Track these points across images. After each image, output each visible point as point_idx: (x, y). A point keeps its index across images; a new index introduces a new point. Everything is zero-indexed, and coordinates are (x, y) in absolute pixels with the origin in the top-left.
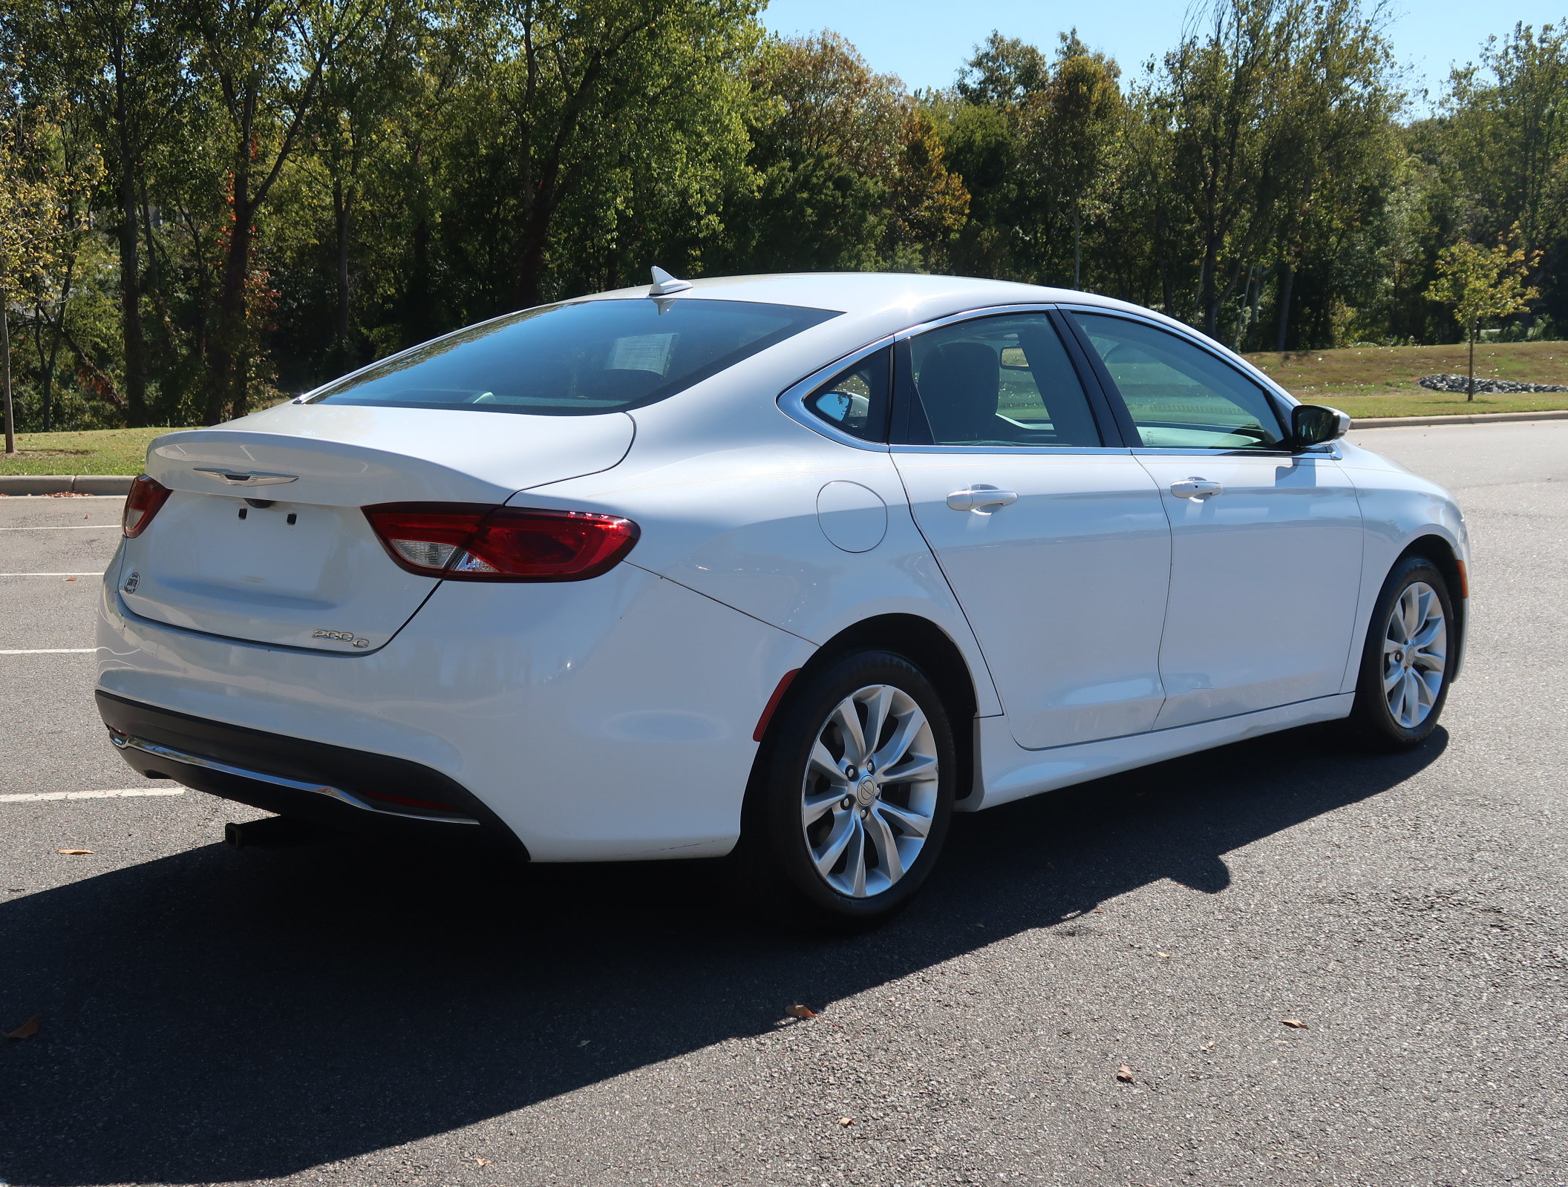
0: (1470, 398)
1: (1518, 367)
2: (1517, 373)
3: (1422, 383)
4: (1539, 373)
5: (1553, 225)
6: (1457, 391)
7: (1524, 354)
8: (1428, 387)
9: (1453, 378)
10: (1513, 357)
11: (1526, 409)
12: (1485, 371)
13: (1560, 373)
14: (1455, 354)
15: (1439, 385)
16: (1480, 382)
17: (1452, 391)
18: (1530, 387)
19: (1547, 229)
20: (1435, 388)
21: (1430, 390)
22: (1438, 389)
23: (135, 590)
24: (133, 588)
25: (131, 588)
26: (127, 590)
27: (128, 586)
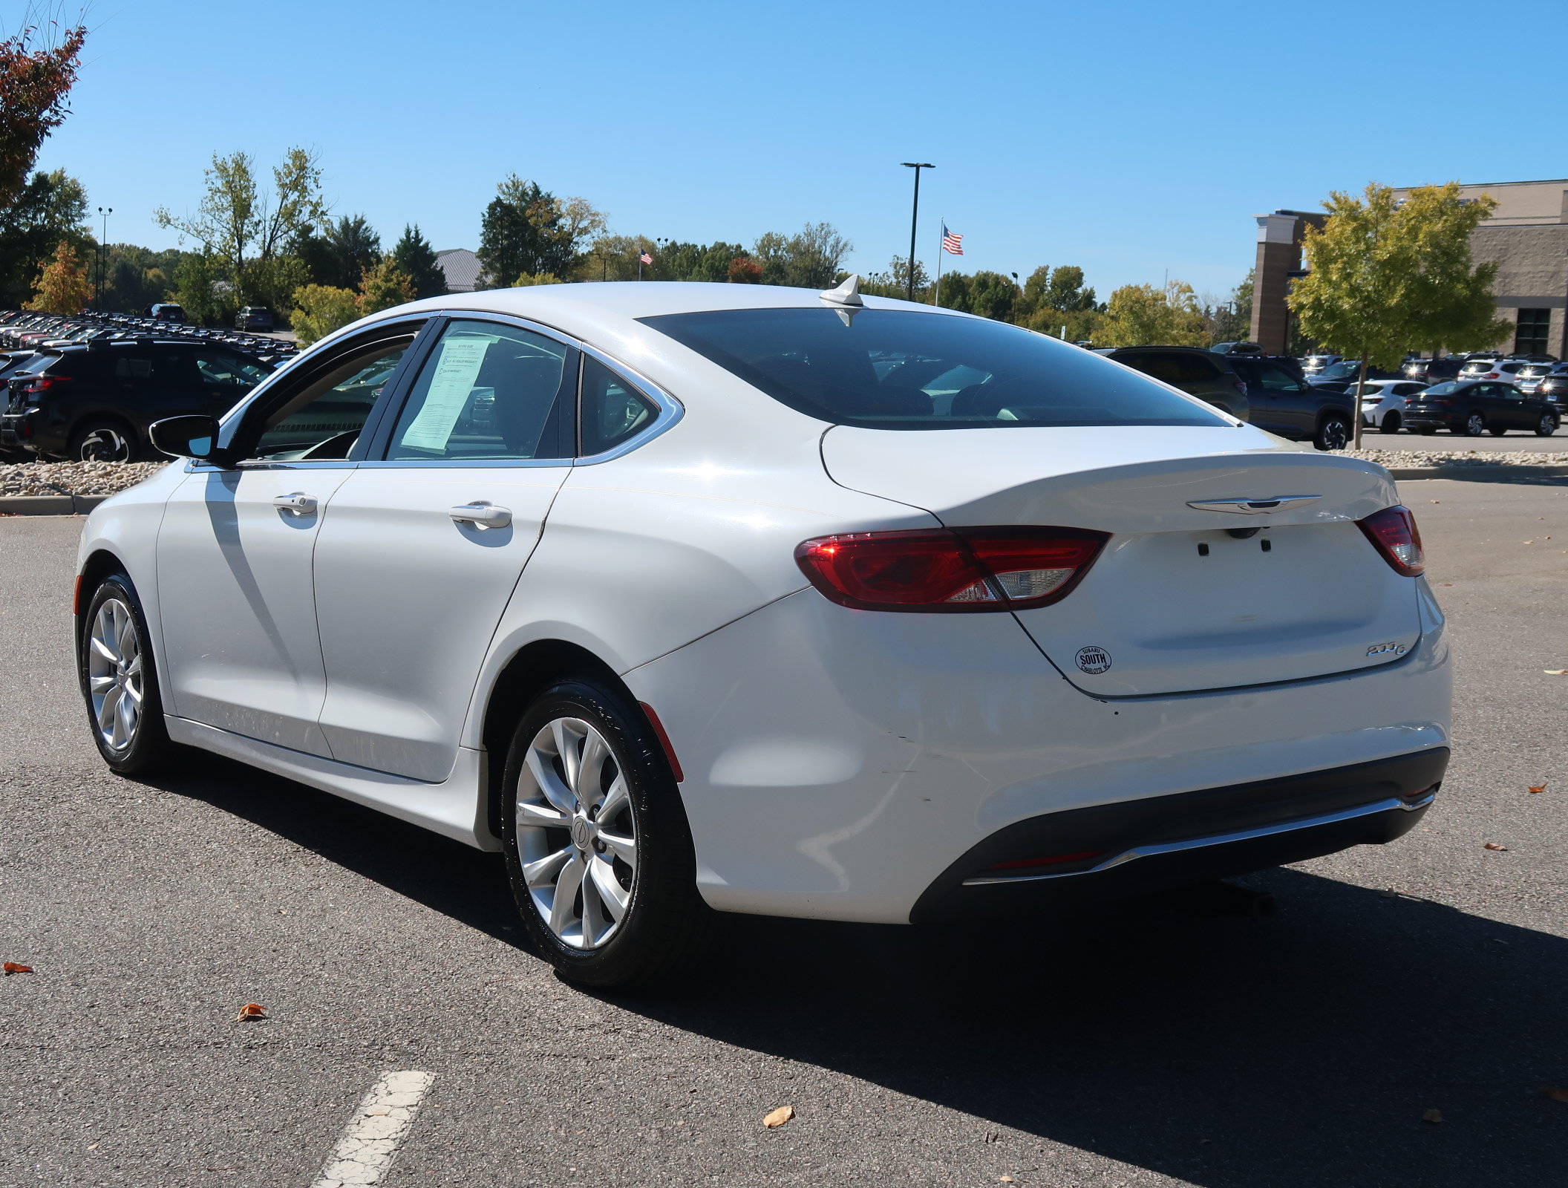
23: (1109, 666)
24: (1101, 665)
25: (1097, 665)
26: (1088, 671)
27: (1087, 665)
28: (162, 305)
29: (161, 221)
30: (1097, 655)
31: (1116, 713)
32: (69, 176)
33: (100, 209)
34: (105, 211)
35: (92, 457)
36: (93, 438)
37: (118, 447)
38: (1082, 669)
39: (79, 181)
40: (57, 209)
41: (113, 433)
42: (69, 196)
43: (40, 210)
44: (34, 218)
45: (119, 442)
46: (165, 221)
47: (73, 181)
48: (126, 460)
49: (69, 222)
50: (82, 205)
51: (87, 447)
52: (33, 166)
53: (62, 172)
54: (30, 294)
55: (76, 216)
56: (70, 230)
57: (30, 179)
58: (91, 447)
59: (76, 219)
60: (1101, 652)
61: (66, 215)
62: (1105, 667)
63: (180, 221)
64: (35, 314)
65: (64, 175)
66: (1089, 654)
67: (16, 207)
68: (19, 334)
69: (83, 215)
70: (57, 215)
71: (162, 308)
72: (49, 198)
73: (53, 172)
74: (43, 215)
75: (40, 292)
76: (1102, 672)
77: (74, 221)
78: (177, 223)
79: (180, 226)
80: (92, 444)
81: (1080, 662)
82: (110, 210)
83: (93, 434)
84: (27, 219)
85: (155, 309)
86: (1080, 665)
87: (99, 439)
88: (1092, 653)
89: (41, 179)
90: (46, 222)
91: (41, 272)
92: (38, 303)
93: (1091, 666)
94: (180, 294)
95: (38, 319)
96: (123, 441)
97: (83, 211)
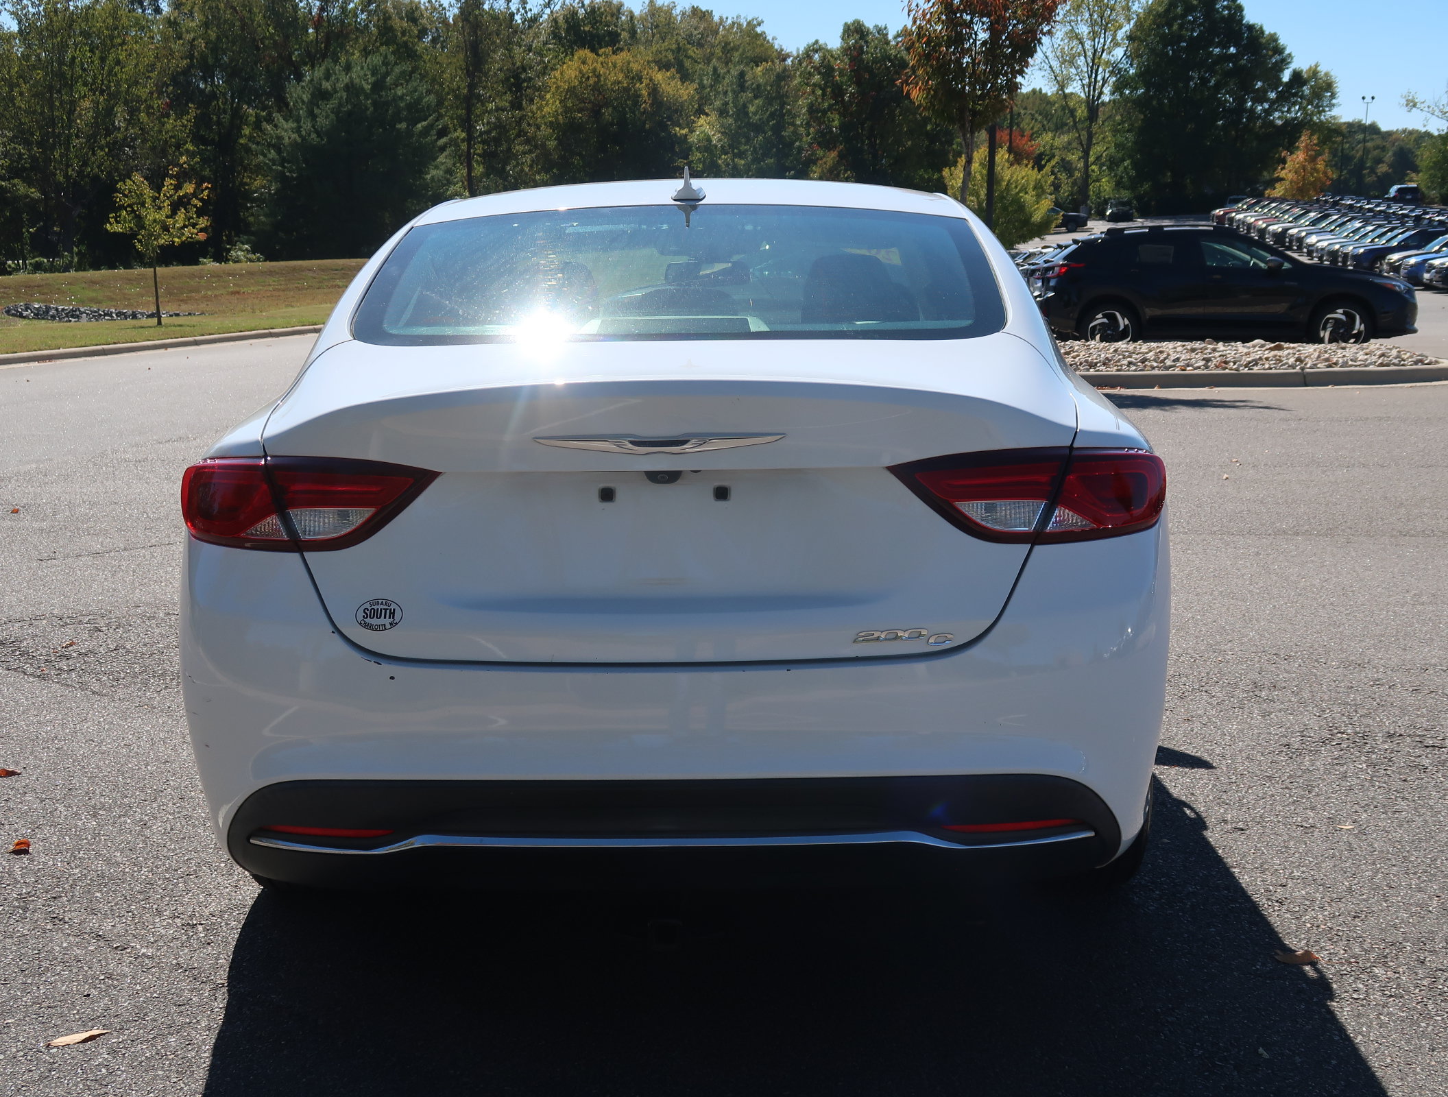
0: (159, 323)
1: (92, 294)
2: (93, 300)
3: (8, 312)
4: (112, 299)
5: (85, 164)
6: (43, 319)
7: (94, 282)
8: (13, 315)
9: (36, 306)
10: (84, 285)
11: (233, 330)
12: (63, 298)
13: (129, 299)
14: (32, 284)
15: (25, 313)
16: (63, 310)
17: (39, 319)
18: (112, 313)
19: (82, 166)
20: (21, 316)
21: (18, 319)
22: (25, 317)
23: (396, 624)
24: (387, 621)
25: (382, 621)
26: (369, 627)
27: (368, 620)
28: (1399, 186)
29: (1407, 105)
30: (386, 610)
31: (392, 678)
32: (1323, 69)
33: (1363, 98)
34: (1368, 99)
35: (1098, 337)
36: (1100, 319)
37: (1122, 327)
38: (360, 624)
39: (1332, 73)
40: (1310, 102)
41: (1118, 314)
42: (1321, 88)
43: (1294, 104)
44: (1289, 111)
45: (1123, 322)
46: (1412, 104)
47: (1326, 74)
48: (1129, 339)
49: (1320, 113)
50: (1333, 96)
51: (1094, 327)
52: (1290, 62)
53: (1317, 66)
54: (1272, 183)
55: (1327, 106)
56: (1321, 121)
57: (1286, 77)
58: (1098, 327)
59: (1327, 109)
60: (393, 606)
61: (1317, 106)
62: (391, 624)
63: (1426, 104)
64: (1273, 200)
65: (1319, 69)
66: (376, 607)
67: (1272, 102)
68: (1253, 220)
69: (1333, 105)
70: (1310, 107)
71: (1399, 189)
72: (1303, 91)
73: (1308, 67)
74: (1297, 107)
75: (1283, 179)
76: (386, 629)
77: (1324, 111)
78: (1423, 105)
79: (1426, 109)
80: (1099, 324)
81: (361, 614)
82: (1373, 98)
83: (1100, 316)
84: (1283, 112)
85: (1393, 190)
86: (360, 618)
87: (1105, 320)
88: (380, 607)
89: (1297, 75)
90: (1299, 114)
91: (1284, 161)
92: (1279, 190)
93: (375, 621)
94: (1421, 174)
95: (1274, 205)
96: (1127, 322)
97: (1334, 101)
